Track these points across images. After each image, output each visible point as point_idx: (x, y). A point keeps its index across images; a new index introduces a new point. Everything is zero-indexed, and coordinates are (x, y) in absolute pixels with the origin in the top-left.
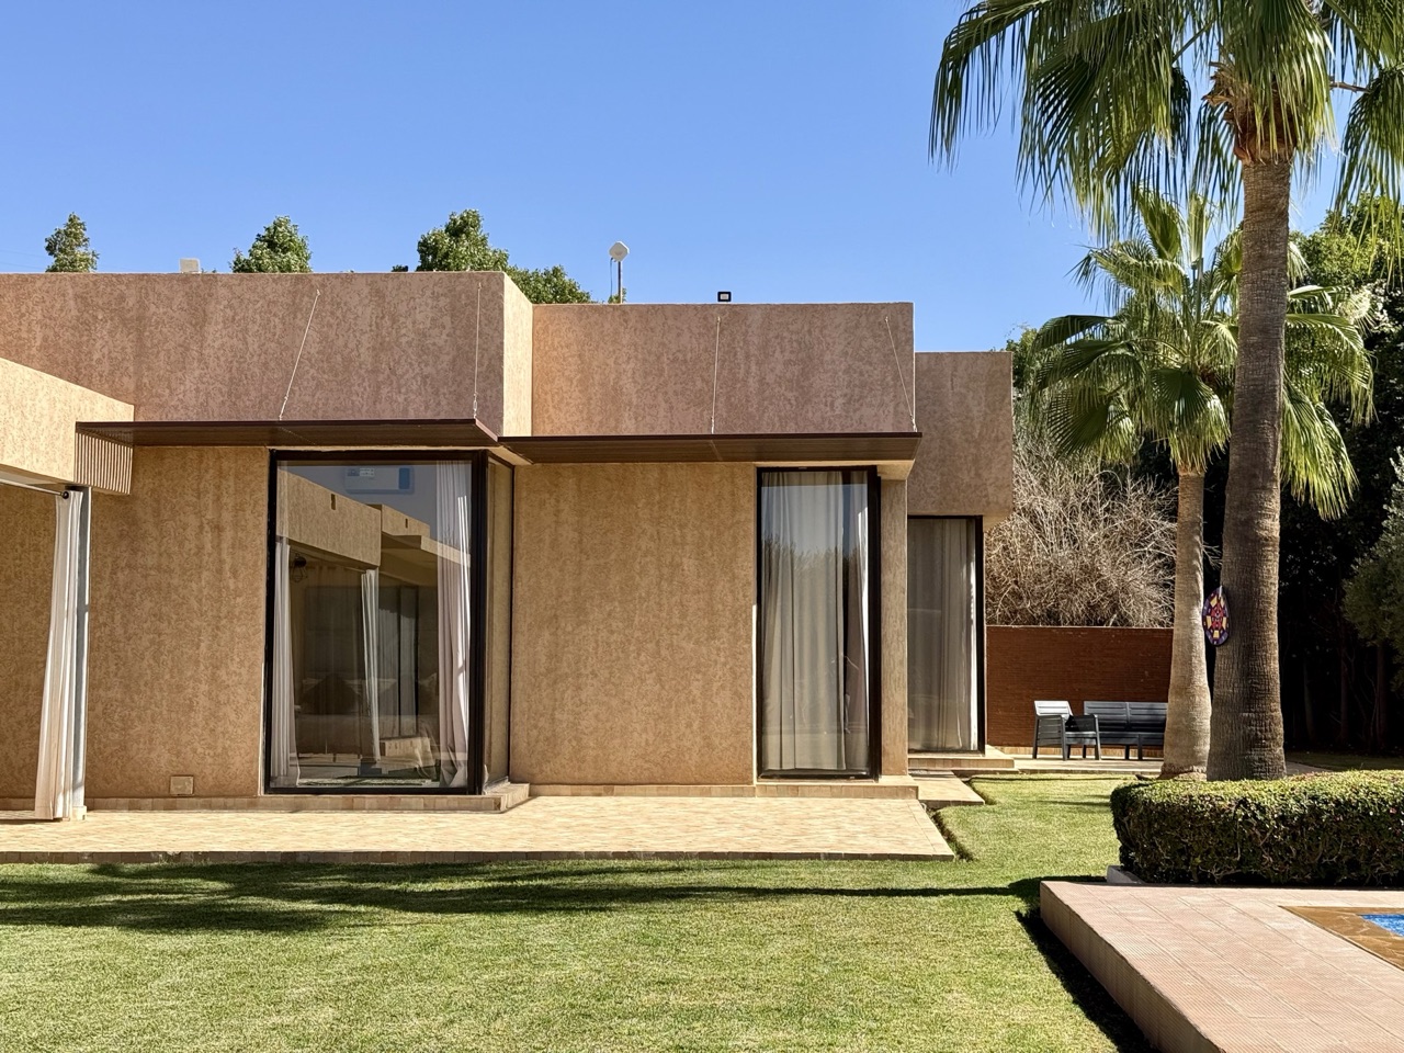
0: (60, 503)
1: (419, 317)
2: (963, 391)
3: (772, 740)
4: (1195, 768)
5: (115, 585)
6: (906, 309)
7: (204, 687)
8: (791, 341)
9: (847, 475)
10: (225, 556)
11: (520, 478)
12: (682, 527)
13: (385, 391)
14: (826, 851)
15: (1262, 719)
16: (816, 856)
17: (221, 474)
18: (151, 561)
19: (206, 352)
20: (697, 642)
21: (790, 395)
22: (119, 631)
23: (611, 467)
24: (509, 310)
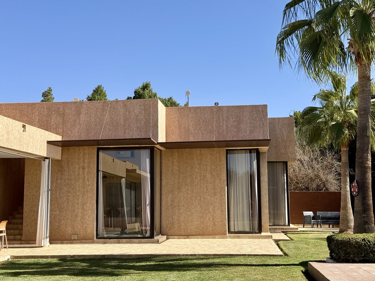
0: (43, 162)
1: (136, 111)
2: (281, 128)
3: (232, 223)
4: (349, 230)
5: (57, 184)
6: (265, 106)
7: (80, 211)
8: (234, 115)
9: (250, 151)
10: (86, 175)
11: (163, 153)
12: (206, 166)
13: (127, 131)
14: (248, 254)
15: (368, 216)
16: (245, 255)
17: (84, 154)
18: (66, 177)
19: (81, 122)
20: (211, 197)
21: (235, 130)
22: (58, 196)
23: (187, 150)
24: (160, 109)
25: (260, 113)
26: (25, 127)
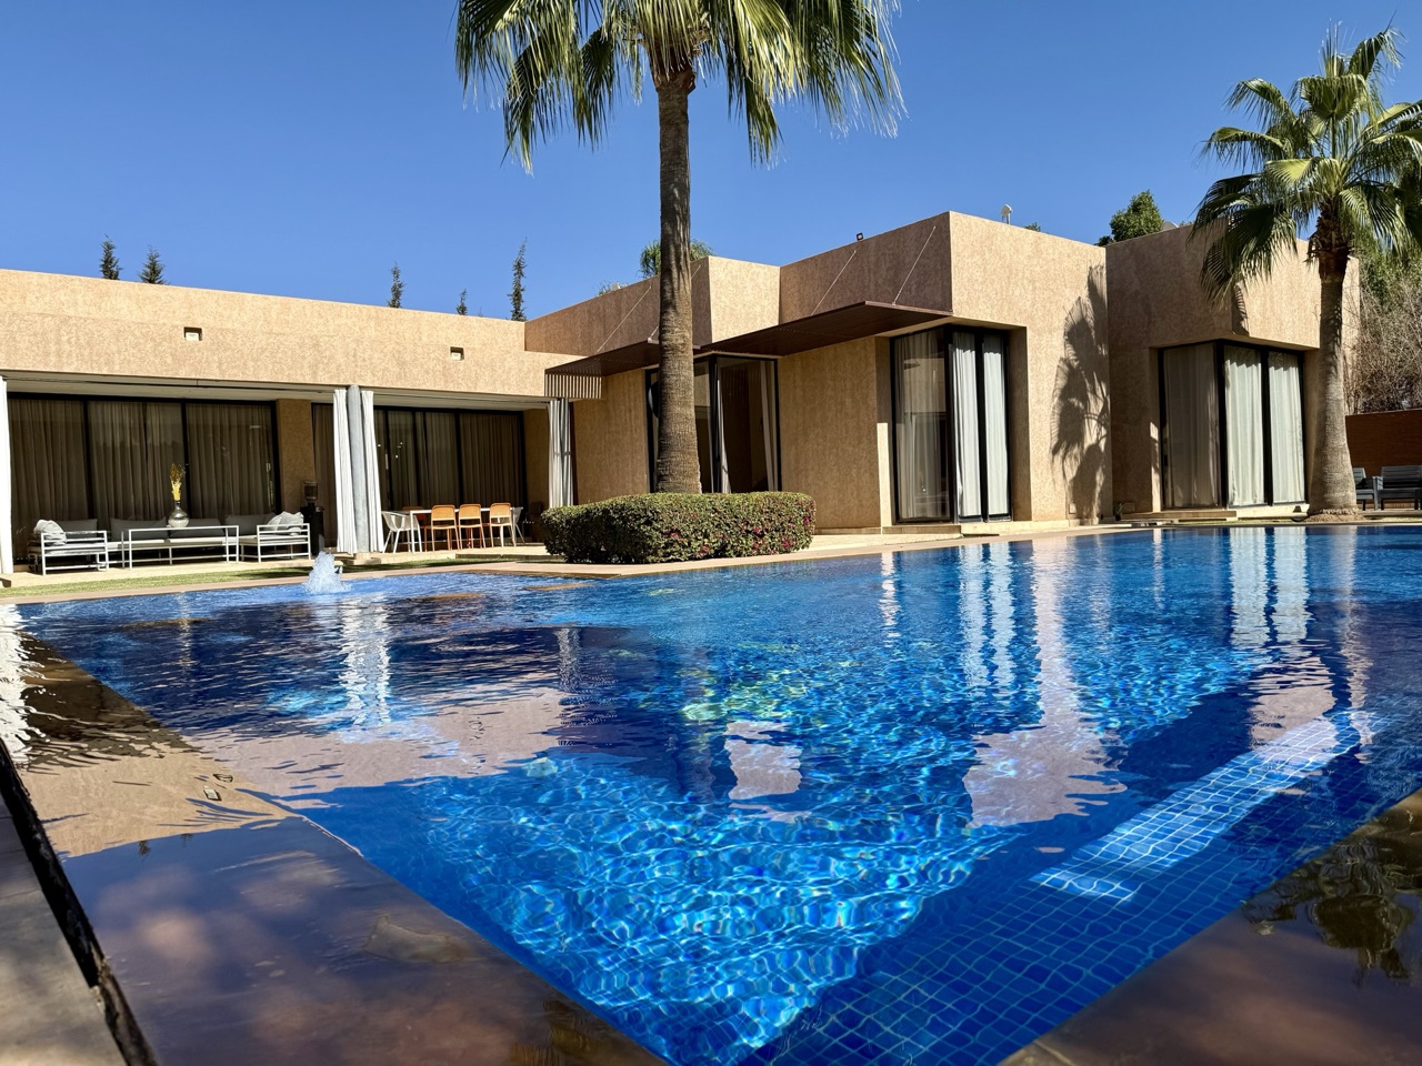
2: (1195, 252)
8: (889, 255)
12: (845, 380)
20: (854, 446)
24: (722, 275)
25: (933, 237)
26: (460, 351)
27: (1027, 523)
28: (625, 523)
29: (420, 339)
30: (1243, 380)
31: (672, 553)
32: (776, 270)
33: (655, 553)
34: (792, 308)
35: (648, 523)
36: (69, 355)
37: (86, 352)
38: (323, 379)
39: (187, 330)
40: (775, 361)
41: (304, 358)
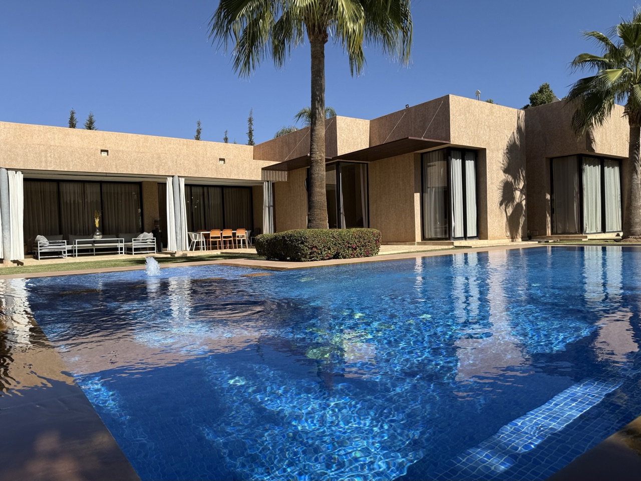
8: (421, 115)
11: (369, 166)
12: (399, 173)
20: (403, 204)
24: (343, 125)
25: (443, 106)
26: (223, 160)
27: (486, 241)
28: (292, 242)
29: (206, 154)
30: (591, 173)
31: (313, 257)
32: (368, 122)
33: (305, 257)
34: (375, 139)
35: (302, 243)
36: (51, 162)
37: (58, 161)
38: (162, 173)
39: (102, 151)
40: (367, 164)
41: (153, 163)
